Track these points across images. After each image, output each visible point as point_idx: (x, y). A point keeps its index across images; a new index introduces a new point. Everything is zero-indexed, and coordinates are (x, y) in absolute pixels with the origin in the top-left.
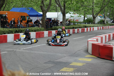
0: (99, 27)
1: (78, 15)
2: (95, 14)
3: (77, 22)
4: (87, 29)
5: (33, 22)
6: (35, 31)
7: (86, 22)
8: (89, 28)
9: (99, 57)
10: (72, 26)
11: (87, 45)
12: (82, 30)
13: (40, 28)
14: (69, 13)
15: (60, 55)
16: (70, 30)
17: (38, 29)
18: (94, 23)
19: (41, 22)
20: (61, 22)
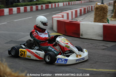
0: (65, 3)
8: (54, 4)
9: (65, 35)
10: (35, 3)
15: (22, 33)
16: (32, 7)
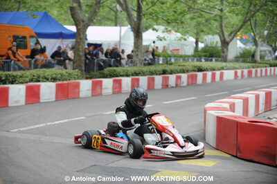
0: (239, 72)
1: (179, 35)
2: (226, 34)
3: (175, 56)
4: (205, 77)
5: (49, 53)
6: (54, 80)
7: (200, 56)
8: (209, 74)
9: (236, 157)
10: (160, 68)
11: (203, 120)
12: (190, 80)
13: (70, 70)
14: (154, 29)
16: (153, 79)
17: (62, 75)
18: (225, 60)
19: (71, 54)
20: (129, 56)
